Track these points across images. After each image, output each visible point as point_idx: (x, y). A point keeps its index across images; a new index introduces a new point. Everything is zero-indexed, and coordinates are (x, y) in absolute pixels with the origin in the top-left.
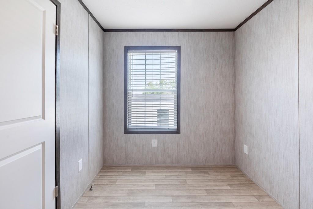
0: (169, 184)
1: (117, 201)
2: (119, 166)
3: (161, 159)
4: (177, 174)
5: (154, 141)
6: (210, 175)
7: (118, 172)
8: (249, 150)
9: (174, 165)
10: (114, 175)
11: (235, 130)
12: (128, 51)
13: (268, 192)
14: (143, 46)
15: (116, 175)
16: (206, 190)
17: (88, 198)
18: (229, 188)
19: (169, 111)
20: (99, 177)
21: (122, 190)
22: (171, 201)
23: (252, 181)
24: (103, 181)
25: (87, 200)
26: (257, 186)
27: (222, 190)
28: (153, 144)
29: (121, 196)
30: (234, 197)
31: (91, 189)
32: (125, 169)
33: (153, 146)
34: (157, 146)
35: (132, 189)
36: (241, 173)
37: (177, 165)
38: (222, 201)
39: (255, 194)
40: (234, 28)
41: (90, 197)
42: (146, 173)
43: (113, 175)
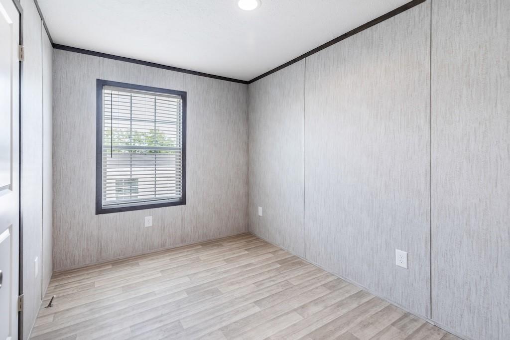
0: (179, 266)
1: (110, 303)
2: (86, 267)
3: (159, 242)
4: (186, 254)
5: (148, 218)
6: (224, 246)
7: (88, 274)
8: (264, 211)
9: (178, 246)
10: (84, 279)
11: (248, 194)
12: (103, 87)
13: (281, 246)
14: (130, 83)
15: (89, 278)
16: (225, 260)
17: (53, 315)
18: (246, 252)
19: (139, 180)
20: (55, 288)
21: (112, 290)
22: (189, 280)
23: (266, 242)
24: (67, 290)
25: (53, 318)
26: (271, 244)
27: (241, 255)
28: (146, 223)
29: (113, 296)
30: (253, 258)
31: (50, 305)
32: (100, 267)
33: (147, 225)
34: (153, 225)
35: (127, 284)
36: (256, 238)
37: (181, 245)
38: (243, 264)
39: (271, 251)
40: (248, 81)
41: (56, 313)
42: (140, 263)
43: (82, 280)
